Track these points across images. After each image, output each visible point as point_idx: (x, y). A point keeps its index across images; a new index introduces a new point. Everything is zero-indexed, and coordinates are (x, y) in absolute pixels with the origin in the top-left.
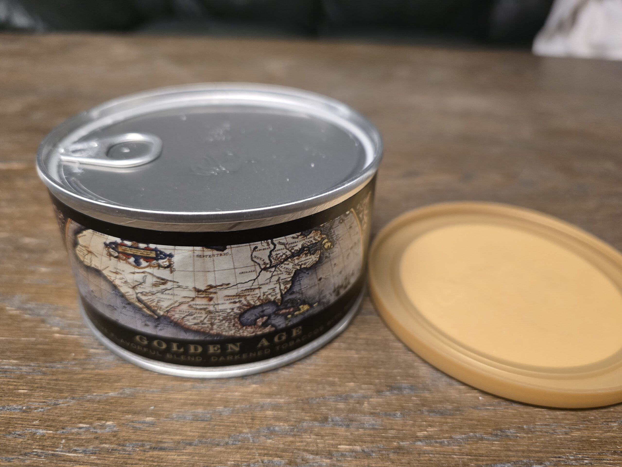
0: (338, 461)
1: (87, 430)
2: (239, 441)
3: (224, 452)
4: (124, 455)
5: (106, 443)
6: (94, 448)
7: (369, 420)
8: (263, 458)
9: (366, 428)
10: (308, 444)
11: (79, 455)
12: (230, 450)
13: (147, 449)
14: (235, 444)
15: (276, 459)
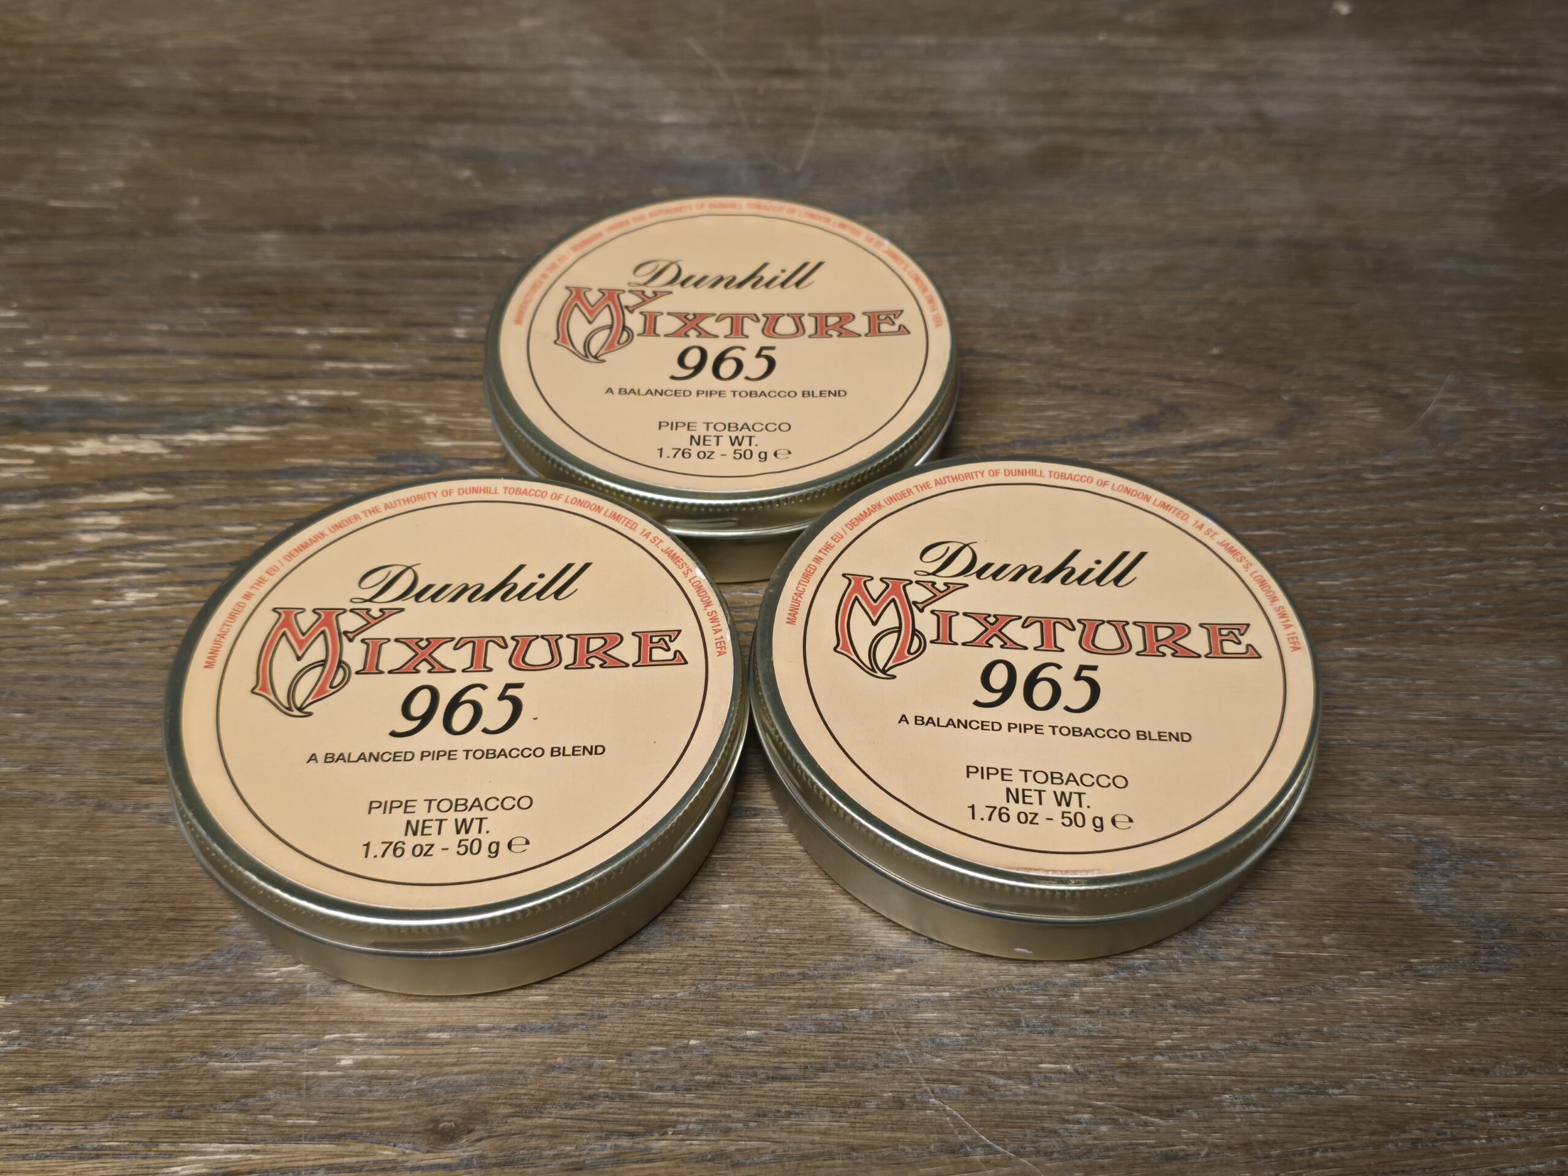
0: (1040, 1086)
1: (665, 1055)
2: (893, 1062)
3: (875, 1079)
4: (734, 1090)
5: (700, 1074)
6: (685, 1081)
7: (1083, 1022)
8: (932, 1085)
9: (1080, 1036)
10: (995, 1062)
11: (670, 1094)
12: (883, 1076)
13: (761, 1079)
14: (888, 1067)
15: (952, 1087)
